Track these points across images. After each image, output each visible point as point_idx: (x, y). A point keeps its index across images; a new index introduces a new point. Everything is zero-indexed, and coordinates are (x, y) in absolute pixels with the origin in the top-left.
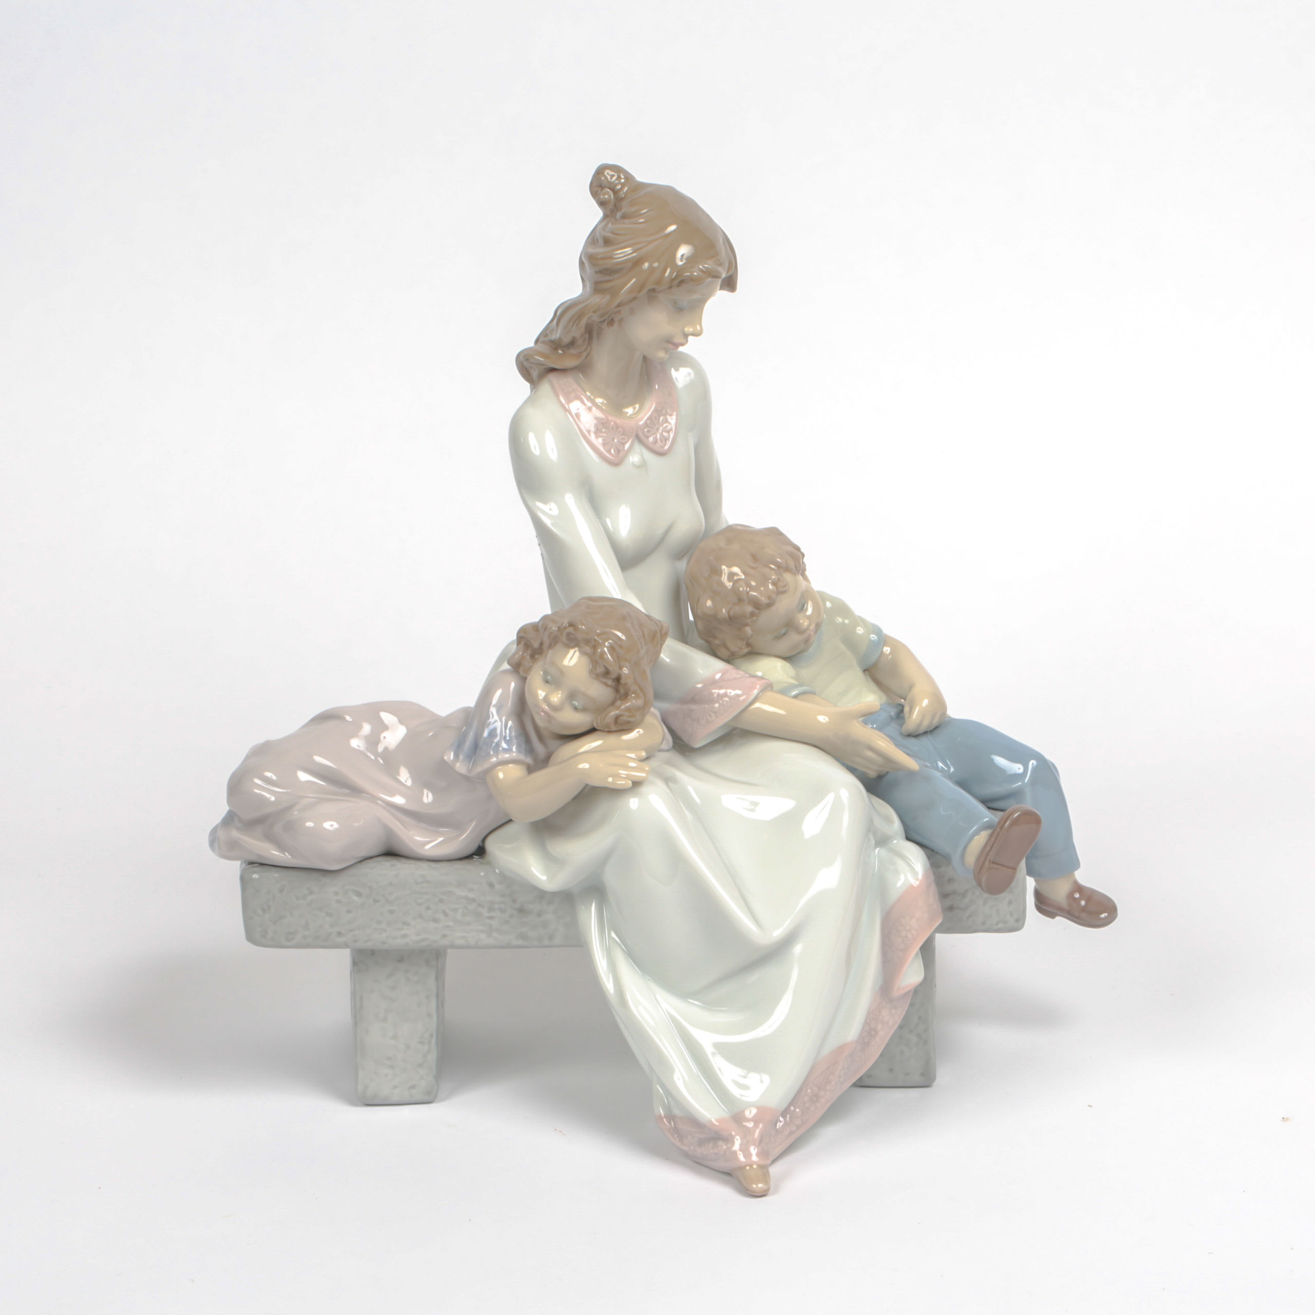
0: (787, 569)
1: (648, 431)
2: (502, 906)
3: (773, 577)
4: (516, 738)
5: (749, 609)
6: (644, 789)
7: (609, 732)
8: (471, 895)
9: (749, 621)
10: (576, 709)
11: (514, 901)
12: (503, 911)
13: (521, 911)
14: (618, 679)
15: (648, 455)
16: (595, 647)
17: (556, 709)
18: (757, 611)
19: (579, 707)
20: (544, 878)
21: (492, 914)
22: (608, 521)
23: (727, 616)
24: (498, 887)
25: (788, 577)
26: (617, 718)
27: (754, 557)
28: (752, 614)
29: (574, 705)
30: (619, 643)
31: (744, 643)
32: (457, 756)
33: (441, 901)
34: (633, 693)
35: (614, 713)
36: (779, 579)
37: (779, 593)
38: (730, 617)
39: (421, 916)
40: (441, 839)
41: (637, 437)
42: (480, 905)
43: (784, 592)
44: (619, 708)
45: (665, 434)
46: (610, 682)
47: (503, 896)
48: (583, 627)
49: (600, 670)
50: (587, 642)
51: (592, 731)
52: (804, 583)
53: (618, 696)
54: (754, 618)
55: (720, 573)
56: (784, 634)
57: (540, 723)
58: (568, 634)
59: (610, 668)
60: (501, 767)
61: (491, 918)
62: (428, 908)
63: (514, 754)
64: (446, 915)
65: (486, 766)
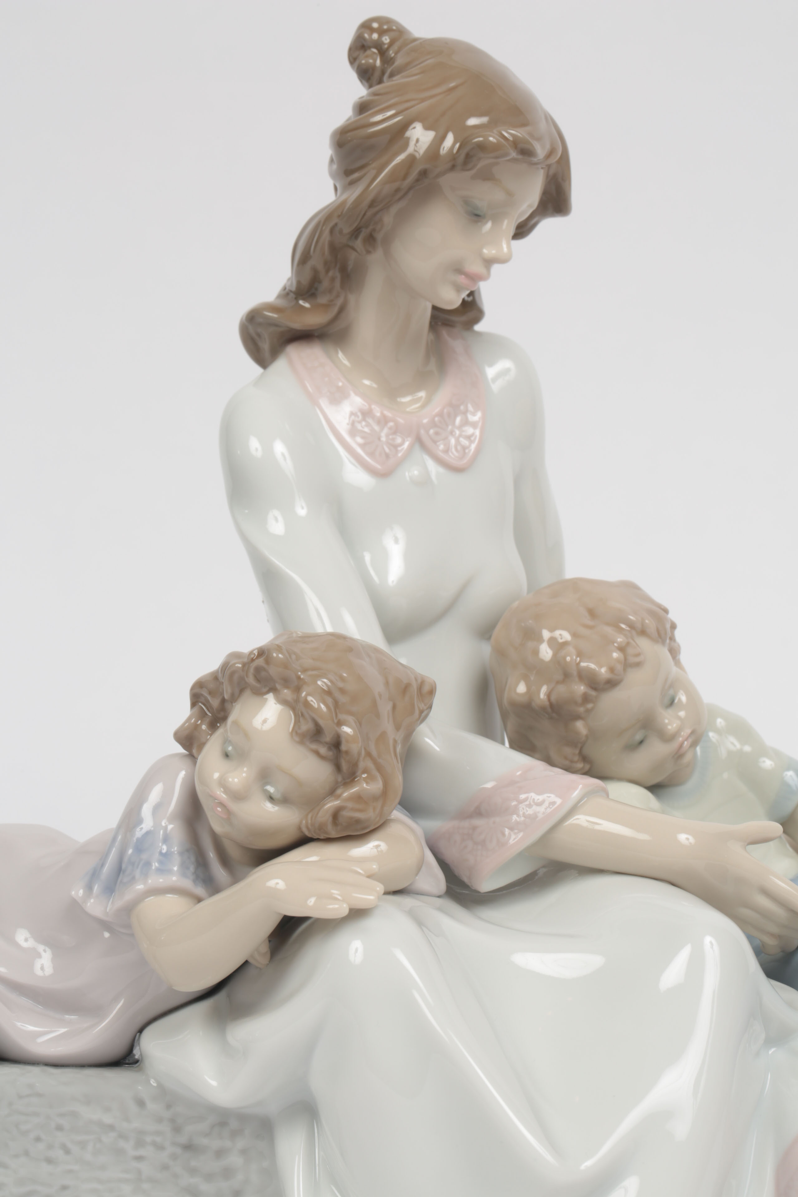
0: (643, 632)
1: (437, 433)
2: (158, 1139)
3: (619, 640)
4: (181, 854)
5: (581, 689)
6: (370, 923)
7: (329, 840)
8: (108, 1119)
9: (581, 709)
10: (271, 799)
11: (177, 1129)
12: (160, 1148)
13: (189, 1147)
14: (336, 744)
15: (432, 467)
16: (298, 689)
17: (238, 796)
18: (593, 693)
19: (277, 796)
20: (214, 1083)
21: (141, 1152)
22: (367, 557)
23: (547, 703)
24: (151, 1106)
25: (644, 644)
26: (336, 815)
27: (592, 613)
28: (586, 699)
29: (268, 792)
30: (341, 685)
31: (577, 752)
32: (89, 888)
33: (60, 1128)
34: (364, 773)
35: (331, 804)
36: (628, 644)
37: (627, 665)
38: (551, 705)
39: (26, 1153)
40: (63, 1030)
41: (419, 441)
42: (122, 1136)
43: (638, 665)
44: (338, 797)
45: (464, 442)
46: (323, 750)
47: (160, 1120)
48: (280, 655)
49: (307, 726)
50: (286, 682)
51: (302, 841)
52: (674, 669)
53: (340, 779)
54: (590, 706)
55: (540, 640)
56: (641, 742)
57: (218, 828)
58: (258, 670)
59: (321, 722)
60: (152, 897)
61: (139, 1158)
62: (38, 1139)
63: (174, 878)
64: (67, 1152)
65: (128, 896)
